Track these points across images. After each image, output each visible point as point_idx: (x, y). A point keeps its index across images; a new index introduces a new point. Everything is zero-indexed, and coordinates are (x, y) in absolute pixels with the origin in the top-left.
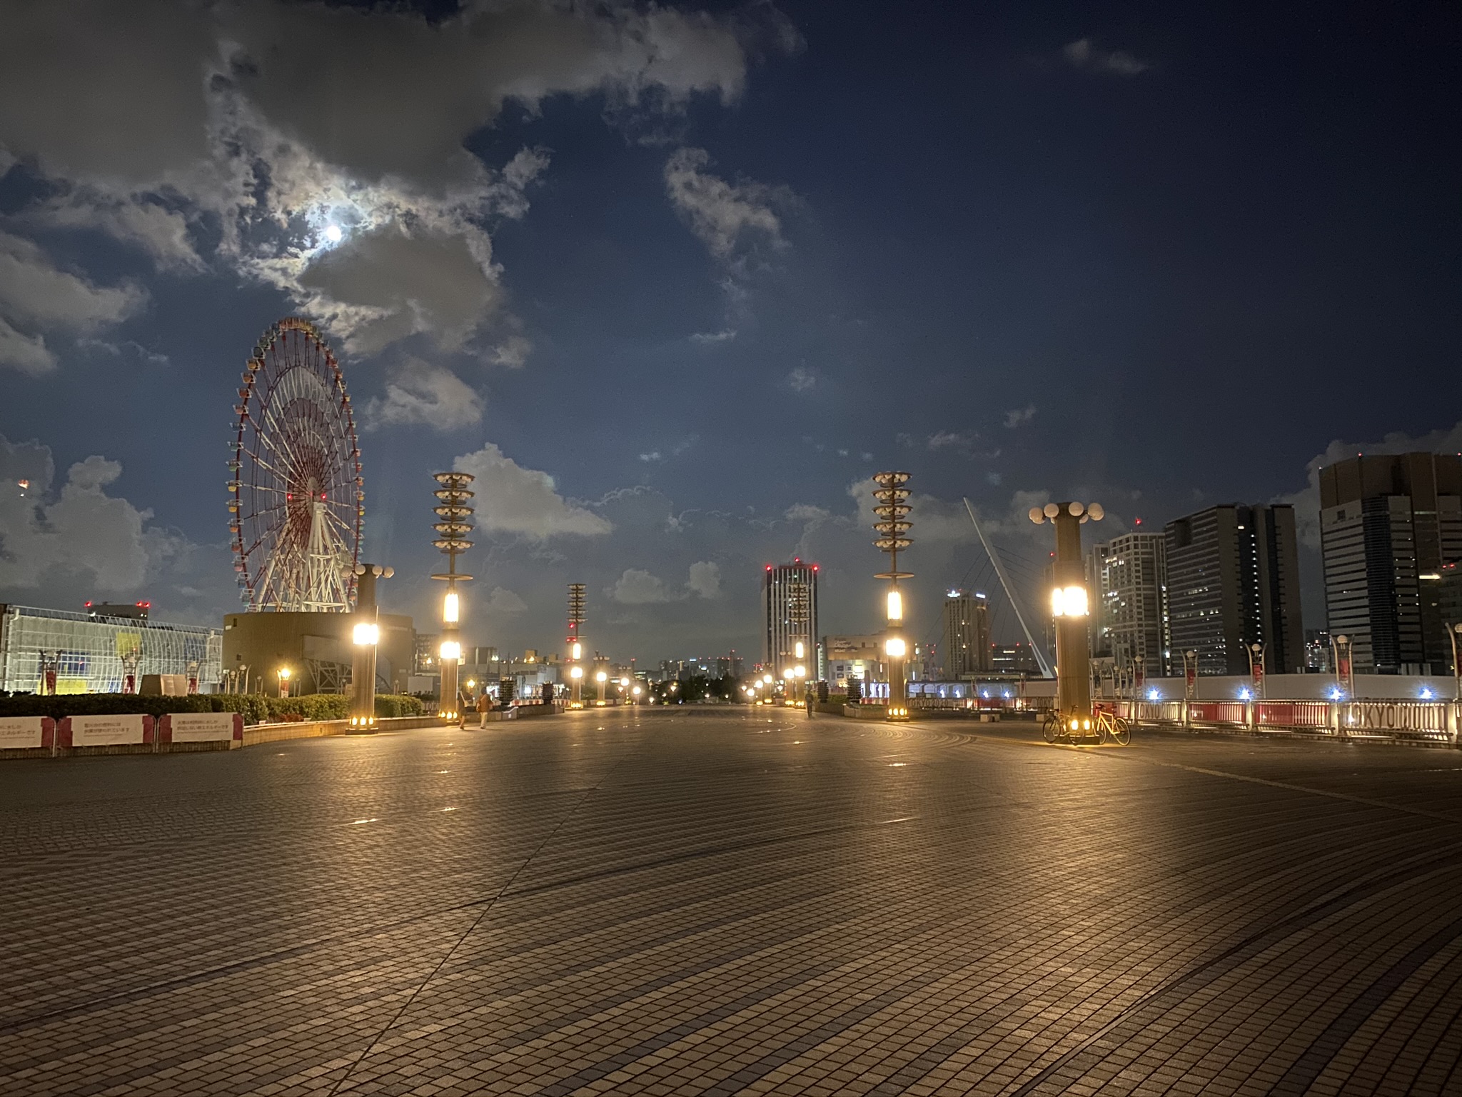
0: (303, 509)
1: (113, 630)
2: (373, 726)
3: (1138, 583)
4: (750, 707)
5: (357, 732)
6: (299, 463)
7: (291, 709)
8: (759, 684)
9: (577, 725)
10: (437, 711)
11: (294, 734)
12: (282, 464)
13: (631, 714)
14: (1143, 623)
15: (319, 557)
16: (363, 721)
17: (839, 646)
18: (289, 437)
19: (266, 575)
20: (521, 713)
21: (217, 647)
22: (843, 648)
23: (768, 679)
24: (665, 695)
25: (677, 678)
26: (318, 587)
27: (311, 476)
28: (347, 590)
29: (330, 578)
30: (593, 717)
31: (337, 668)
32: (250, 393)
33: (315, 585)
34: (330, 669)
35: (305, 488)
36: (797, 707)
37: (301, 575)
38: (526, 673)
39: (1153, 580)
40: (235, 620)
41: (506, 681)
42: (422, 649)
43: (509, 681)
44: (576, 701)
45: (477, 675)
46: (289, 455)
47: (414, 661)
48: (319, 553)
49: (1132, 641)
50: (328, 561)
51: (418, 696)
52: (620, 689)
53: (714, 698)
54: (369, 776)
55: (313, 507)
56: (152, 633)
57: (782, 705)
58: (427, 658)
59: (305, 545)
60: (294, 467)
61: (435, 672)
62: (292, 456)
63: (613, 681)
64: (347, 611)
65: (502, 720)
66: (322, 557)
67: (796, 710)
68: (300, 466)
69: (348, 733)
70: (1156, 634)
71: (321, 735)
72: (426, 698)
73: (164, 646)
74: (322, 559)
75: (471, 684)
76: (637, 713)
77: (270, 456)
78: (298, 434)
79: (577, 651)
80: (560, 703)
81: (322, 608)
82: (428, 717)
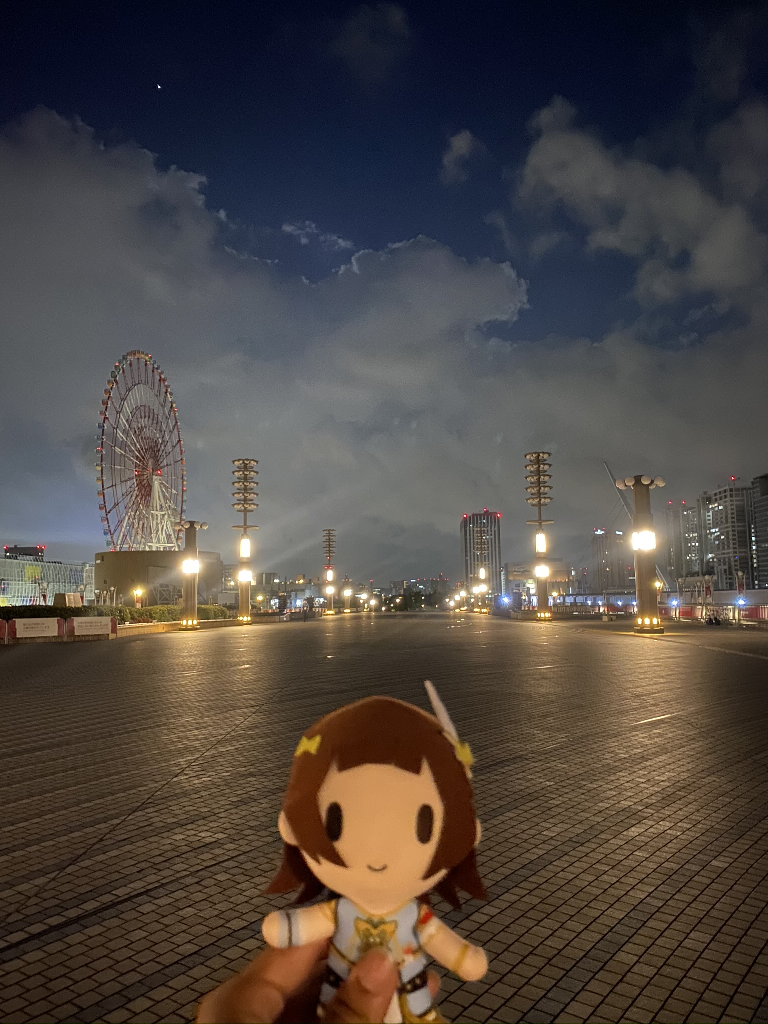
0: (146, 481)
1: (23, 564)
2: (196, 626)
3: (733, 522)
4: (452, 613)
5: (187, 629)
6: (142, 449)
7: (145, 615)
8: (457, 598)
9: (331, 624)
10: (237, 617)
11: (146, 631)
12: (131, 451)
13: (369, 618)
14: (737, 551)
15: (157, 513)
16: (190, 623)
17: (516, 570)
18: (136, 432)
19: (123, 526)
20: (293, 617)
21: (91, 575)
22: (519, 572)
23: (463, 594)
24: (392, 606)
25: (402, 593)
26: (157, 534)
27: (151, 458)
28: (176, 536)
29: (165, 527)
30: (343, 619)
31: (171, 589)
32: (109, 403)
33: (155, 532)
34: (166, 589)
35: (147, 466)
36: (481, 613)
37: (146, 526)
38: (298, 590)
39: (744, 520)
40: (103, 557)
41: (282, 596)
42: (227, 575)
43: (284, 596)
44: (330, 609)
45: (264, 591)
46: (136, 445)
47: (222, 583)
48: (157, 511)
49: (730, 564)
50: (164, 516)
51: (225, 606)
52: (362, 602)
53: (427, 607)
54: (196, 652)
55: (152, 479)
56: (48, 567)
57: (473, 612)
58: (230, 581)
59: (148, 506)
60: (139, 452)
61: (236, 590)
62: (138, 445)
63: (357, 596)
64: (177, 550)
65: (280, 622)
66: (160, 514)
67: (482, 615)
68: (144, 452)
69: (181, 630)
70: (747, 559)
71: (164, 631)
72: (230, 608)
73: (56, 575)
74: (159, 515)
75: (260, 598)
76: (373, 617)
77: (123, 446)
78: (141, 429)
79: (330, 575)
80: (320, 611)
81: (160, 548)
82: (231, 619)
